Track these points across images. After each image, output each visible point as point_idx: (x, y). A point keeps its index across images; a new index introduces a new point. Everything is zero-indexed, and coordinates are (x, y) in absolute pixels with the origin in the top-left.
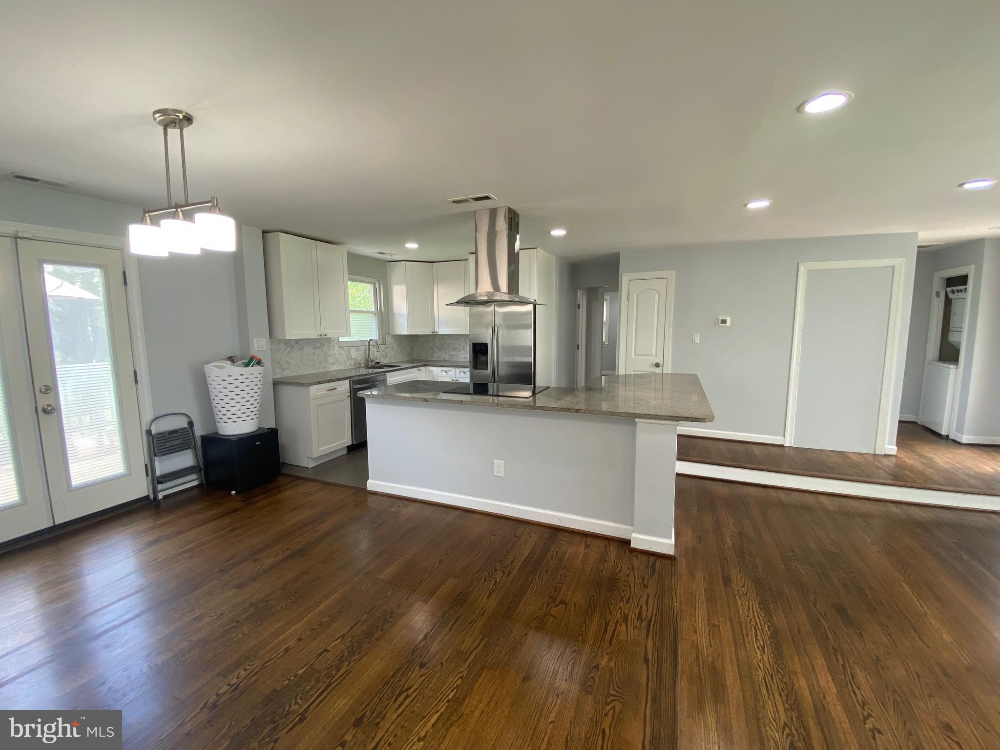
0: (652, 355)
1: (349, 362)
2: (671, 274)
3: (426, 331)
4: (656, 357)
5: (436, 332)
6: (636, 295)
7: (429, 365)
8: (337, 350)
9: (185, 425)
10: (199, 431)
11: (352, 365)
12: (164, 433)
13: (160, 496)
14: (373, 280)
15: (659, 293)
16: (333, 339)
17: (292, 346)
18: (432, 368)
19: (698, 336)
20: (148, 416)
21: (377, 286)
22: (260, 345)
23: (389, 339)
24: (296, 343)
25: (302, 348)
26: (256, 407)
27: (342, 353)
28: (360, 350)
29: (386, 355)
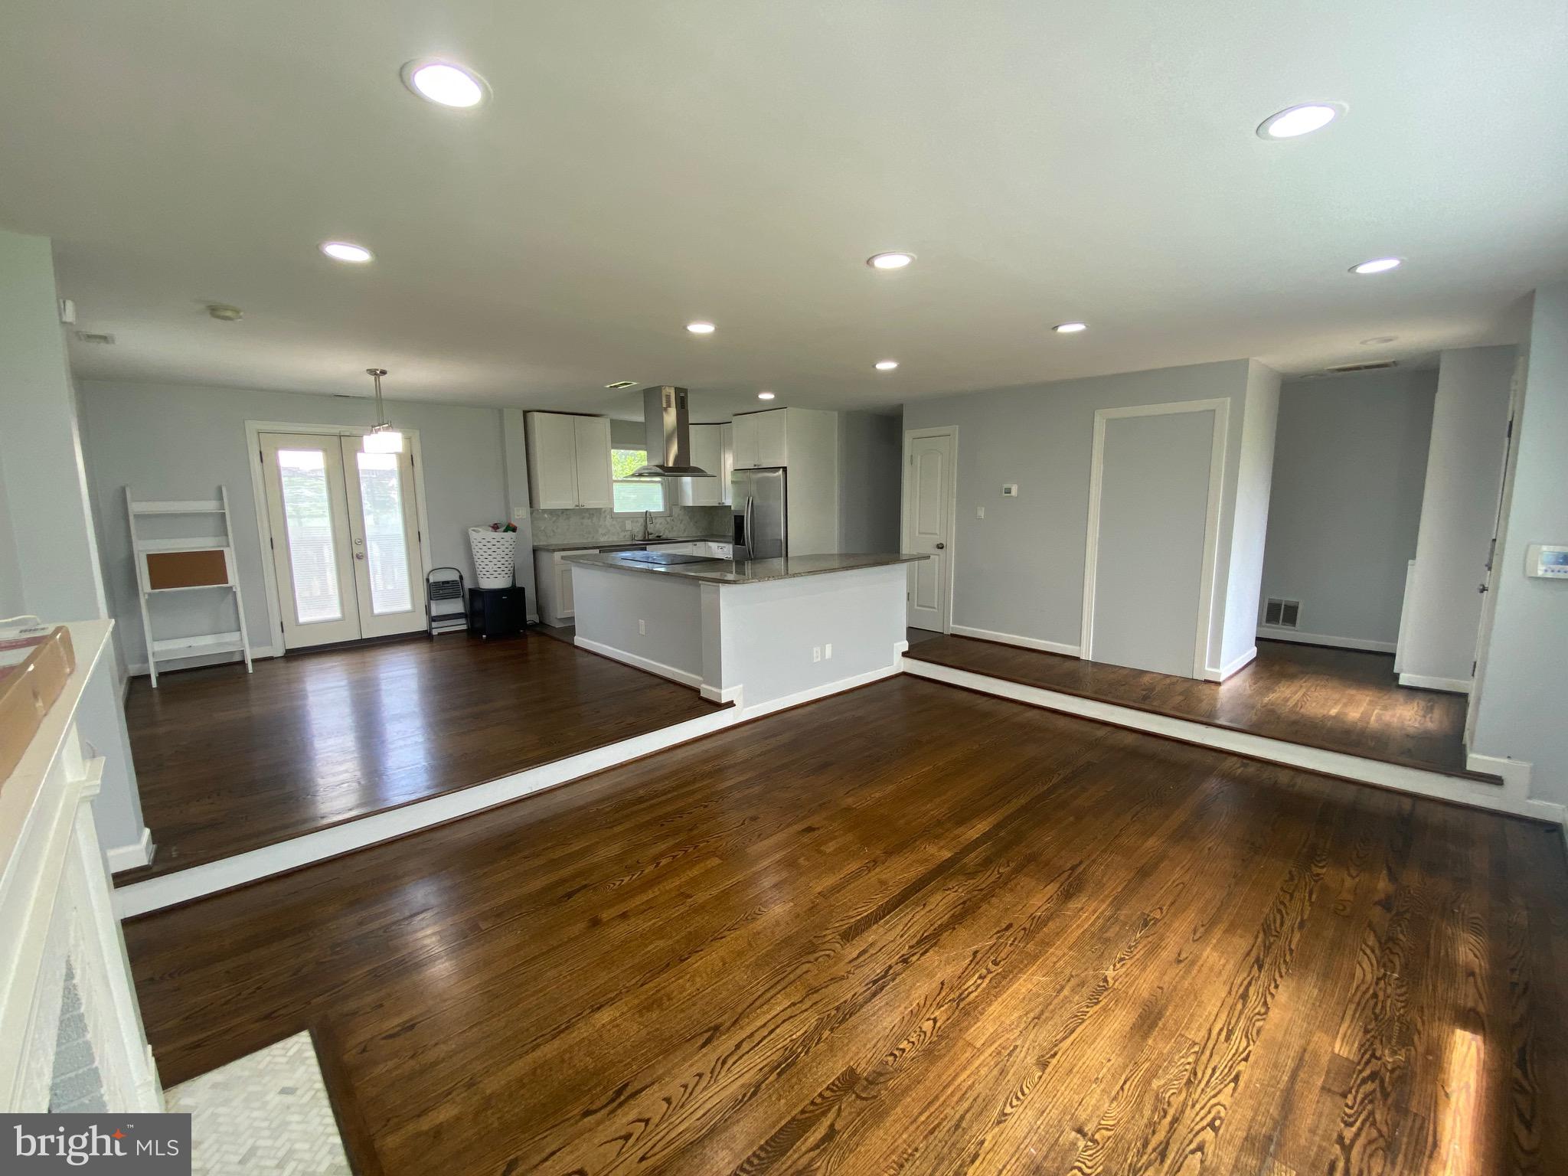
1: (623, 534)
2: (954, 430)
3: (713, 503)
6: (919, 458)
7: (708, 541)
8: (609, 521)
9: (458, 579)
10: (468, 584)
11: (627, 537)
12: (439, 582)
13: (435, 632)
15: (942, 454)
16: (603, 510)
17: (559, 516)
18: (711, 544)
19: (983, 511)
20: (428, 567)
22: (520, 514)
23: (676, 511)
24: (563, 513)
25: (568, 518)
26: (507, 567)
27: (614, 525)
28: (637, 522)
29: (672, 528)
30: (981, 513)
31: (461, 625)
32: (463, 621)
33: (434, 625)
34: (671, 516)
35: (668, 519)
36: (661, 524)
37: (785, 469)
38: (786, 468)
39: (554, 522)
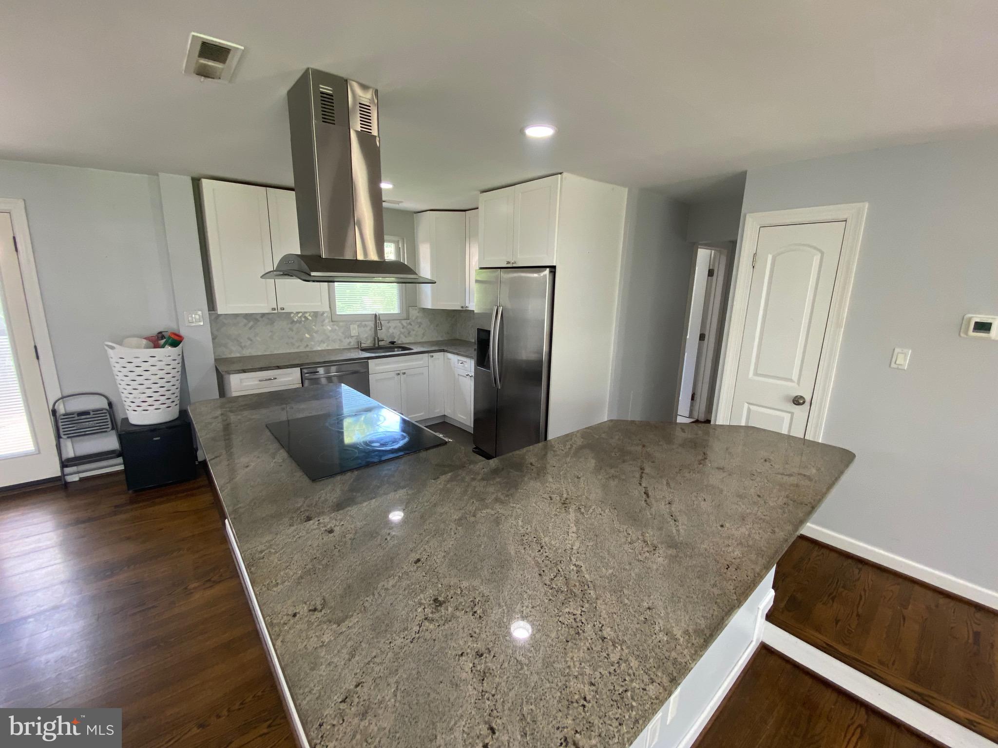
0: (791, 380)
1: (348, 341)
2: (857, 211)
3: (455, 306)
4: (798, 383)
5: (467, 307)
6: (770, 257)
7: (447, 351)
8: (330, 325)
9: (105, 407)
10: (120, 414)
11: (352, 344)
12: (72, 414)
13: (74, 478)
14: (396, 239)
15: (822, 253)
16: (316, 313)
18: (450, 356)
19: (906, 355)
20: (54, 394)
21: (400, 246)
22: (192, 319)
23: (414, 313)
26: (174, 393)
27: (336, 330)
28: (366, 326)
29: (409, 333)
30: (904, 359)
31: (117, 466)
32: (120, 460)
33: (67, 470)
34: (408, 319)
35: (404, 323)
36: (395, 328)
37: (553, 269)
38: (554, 267)
39: (250, 328)
